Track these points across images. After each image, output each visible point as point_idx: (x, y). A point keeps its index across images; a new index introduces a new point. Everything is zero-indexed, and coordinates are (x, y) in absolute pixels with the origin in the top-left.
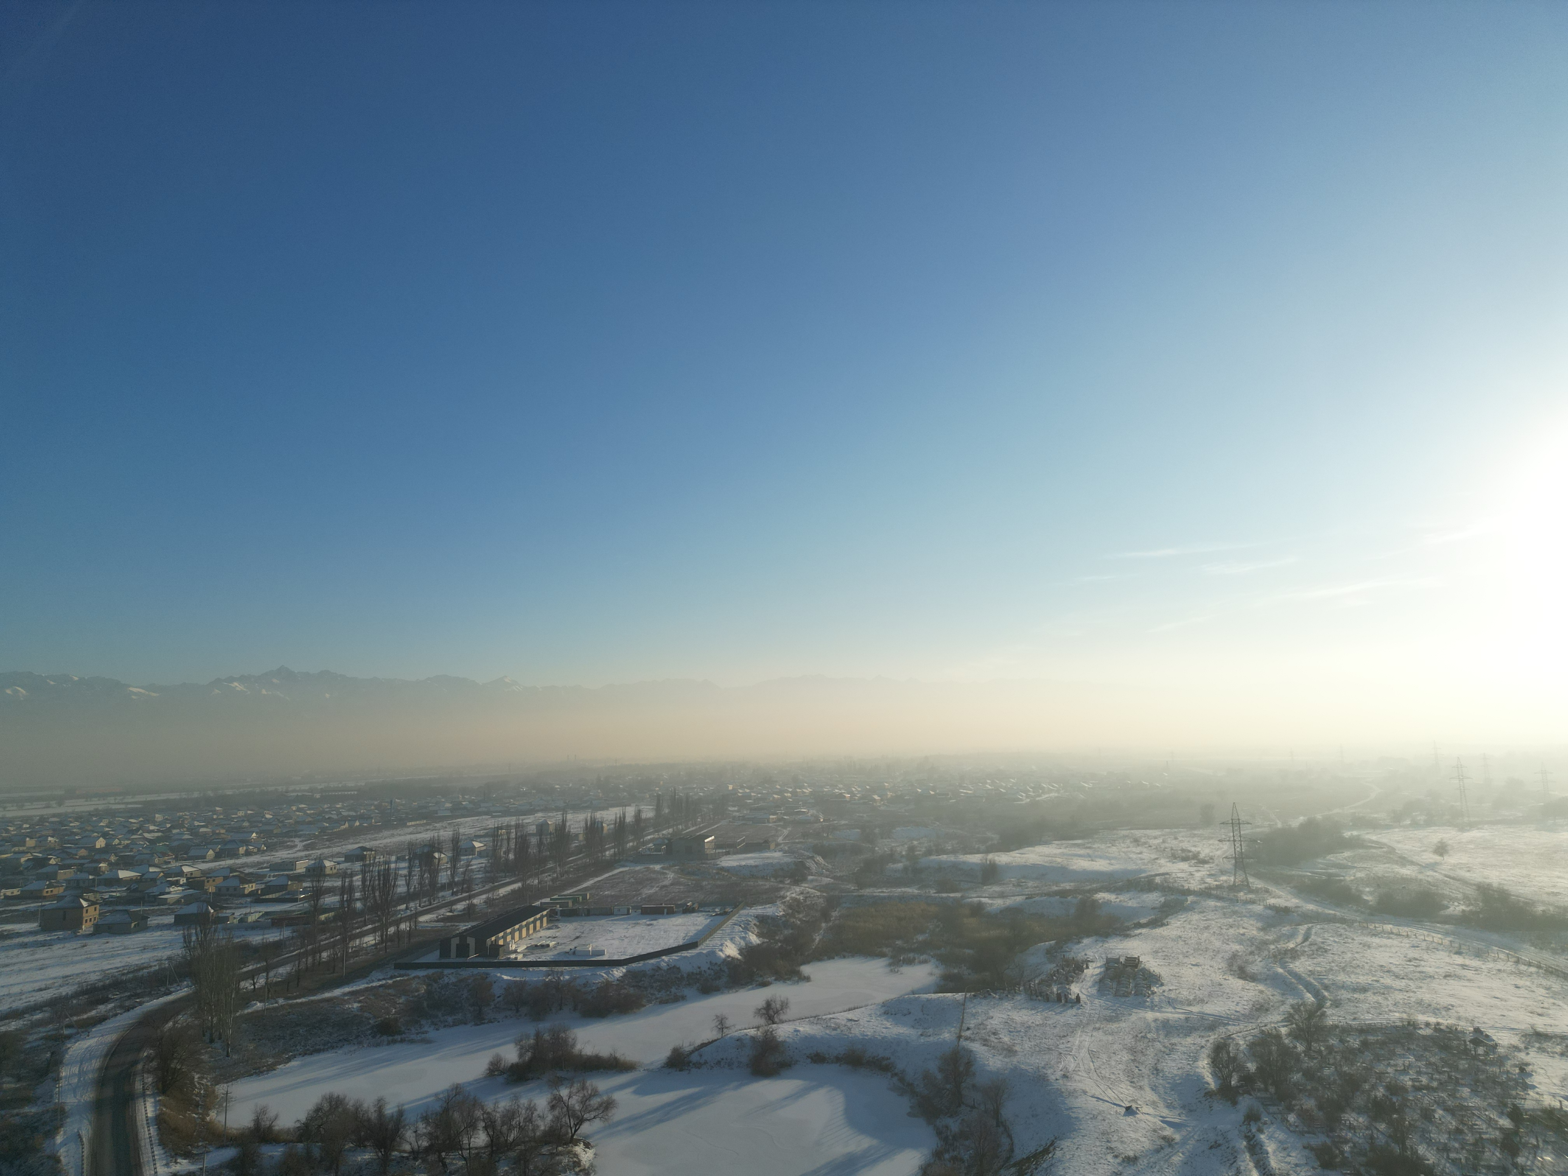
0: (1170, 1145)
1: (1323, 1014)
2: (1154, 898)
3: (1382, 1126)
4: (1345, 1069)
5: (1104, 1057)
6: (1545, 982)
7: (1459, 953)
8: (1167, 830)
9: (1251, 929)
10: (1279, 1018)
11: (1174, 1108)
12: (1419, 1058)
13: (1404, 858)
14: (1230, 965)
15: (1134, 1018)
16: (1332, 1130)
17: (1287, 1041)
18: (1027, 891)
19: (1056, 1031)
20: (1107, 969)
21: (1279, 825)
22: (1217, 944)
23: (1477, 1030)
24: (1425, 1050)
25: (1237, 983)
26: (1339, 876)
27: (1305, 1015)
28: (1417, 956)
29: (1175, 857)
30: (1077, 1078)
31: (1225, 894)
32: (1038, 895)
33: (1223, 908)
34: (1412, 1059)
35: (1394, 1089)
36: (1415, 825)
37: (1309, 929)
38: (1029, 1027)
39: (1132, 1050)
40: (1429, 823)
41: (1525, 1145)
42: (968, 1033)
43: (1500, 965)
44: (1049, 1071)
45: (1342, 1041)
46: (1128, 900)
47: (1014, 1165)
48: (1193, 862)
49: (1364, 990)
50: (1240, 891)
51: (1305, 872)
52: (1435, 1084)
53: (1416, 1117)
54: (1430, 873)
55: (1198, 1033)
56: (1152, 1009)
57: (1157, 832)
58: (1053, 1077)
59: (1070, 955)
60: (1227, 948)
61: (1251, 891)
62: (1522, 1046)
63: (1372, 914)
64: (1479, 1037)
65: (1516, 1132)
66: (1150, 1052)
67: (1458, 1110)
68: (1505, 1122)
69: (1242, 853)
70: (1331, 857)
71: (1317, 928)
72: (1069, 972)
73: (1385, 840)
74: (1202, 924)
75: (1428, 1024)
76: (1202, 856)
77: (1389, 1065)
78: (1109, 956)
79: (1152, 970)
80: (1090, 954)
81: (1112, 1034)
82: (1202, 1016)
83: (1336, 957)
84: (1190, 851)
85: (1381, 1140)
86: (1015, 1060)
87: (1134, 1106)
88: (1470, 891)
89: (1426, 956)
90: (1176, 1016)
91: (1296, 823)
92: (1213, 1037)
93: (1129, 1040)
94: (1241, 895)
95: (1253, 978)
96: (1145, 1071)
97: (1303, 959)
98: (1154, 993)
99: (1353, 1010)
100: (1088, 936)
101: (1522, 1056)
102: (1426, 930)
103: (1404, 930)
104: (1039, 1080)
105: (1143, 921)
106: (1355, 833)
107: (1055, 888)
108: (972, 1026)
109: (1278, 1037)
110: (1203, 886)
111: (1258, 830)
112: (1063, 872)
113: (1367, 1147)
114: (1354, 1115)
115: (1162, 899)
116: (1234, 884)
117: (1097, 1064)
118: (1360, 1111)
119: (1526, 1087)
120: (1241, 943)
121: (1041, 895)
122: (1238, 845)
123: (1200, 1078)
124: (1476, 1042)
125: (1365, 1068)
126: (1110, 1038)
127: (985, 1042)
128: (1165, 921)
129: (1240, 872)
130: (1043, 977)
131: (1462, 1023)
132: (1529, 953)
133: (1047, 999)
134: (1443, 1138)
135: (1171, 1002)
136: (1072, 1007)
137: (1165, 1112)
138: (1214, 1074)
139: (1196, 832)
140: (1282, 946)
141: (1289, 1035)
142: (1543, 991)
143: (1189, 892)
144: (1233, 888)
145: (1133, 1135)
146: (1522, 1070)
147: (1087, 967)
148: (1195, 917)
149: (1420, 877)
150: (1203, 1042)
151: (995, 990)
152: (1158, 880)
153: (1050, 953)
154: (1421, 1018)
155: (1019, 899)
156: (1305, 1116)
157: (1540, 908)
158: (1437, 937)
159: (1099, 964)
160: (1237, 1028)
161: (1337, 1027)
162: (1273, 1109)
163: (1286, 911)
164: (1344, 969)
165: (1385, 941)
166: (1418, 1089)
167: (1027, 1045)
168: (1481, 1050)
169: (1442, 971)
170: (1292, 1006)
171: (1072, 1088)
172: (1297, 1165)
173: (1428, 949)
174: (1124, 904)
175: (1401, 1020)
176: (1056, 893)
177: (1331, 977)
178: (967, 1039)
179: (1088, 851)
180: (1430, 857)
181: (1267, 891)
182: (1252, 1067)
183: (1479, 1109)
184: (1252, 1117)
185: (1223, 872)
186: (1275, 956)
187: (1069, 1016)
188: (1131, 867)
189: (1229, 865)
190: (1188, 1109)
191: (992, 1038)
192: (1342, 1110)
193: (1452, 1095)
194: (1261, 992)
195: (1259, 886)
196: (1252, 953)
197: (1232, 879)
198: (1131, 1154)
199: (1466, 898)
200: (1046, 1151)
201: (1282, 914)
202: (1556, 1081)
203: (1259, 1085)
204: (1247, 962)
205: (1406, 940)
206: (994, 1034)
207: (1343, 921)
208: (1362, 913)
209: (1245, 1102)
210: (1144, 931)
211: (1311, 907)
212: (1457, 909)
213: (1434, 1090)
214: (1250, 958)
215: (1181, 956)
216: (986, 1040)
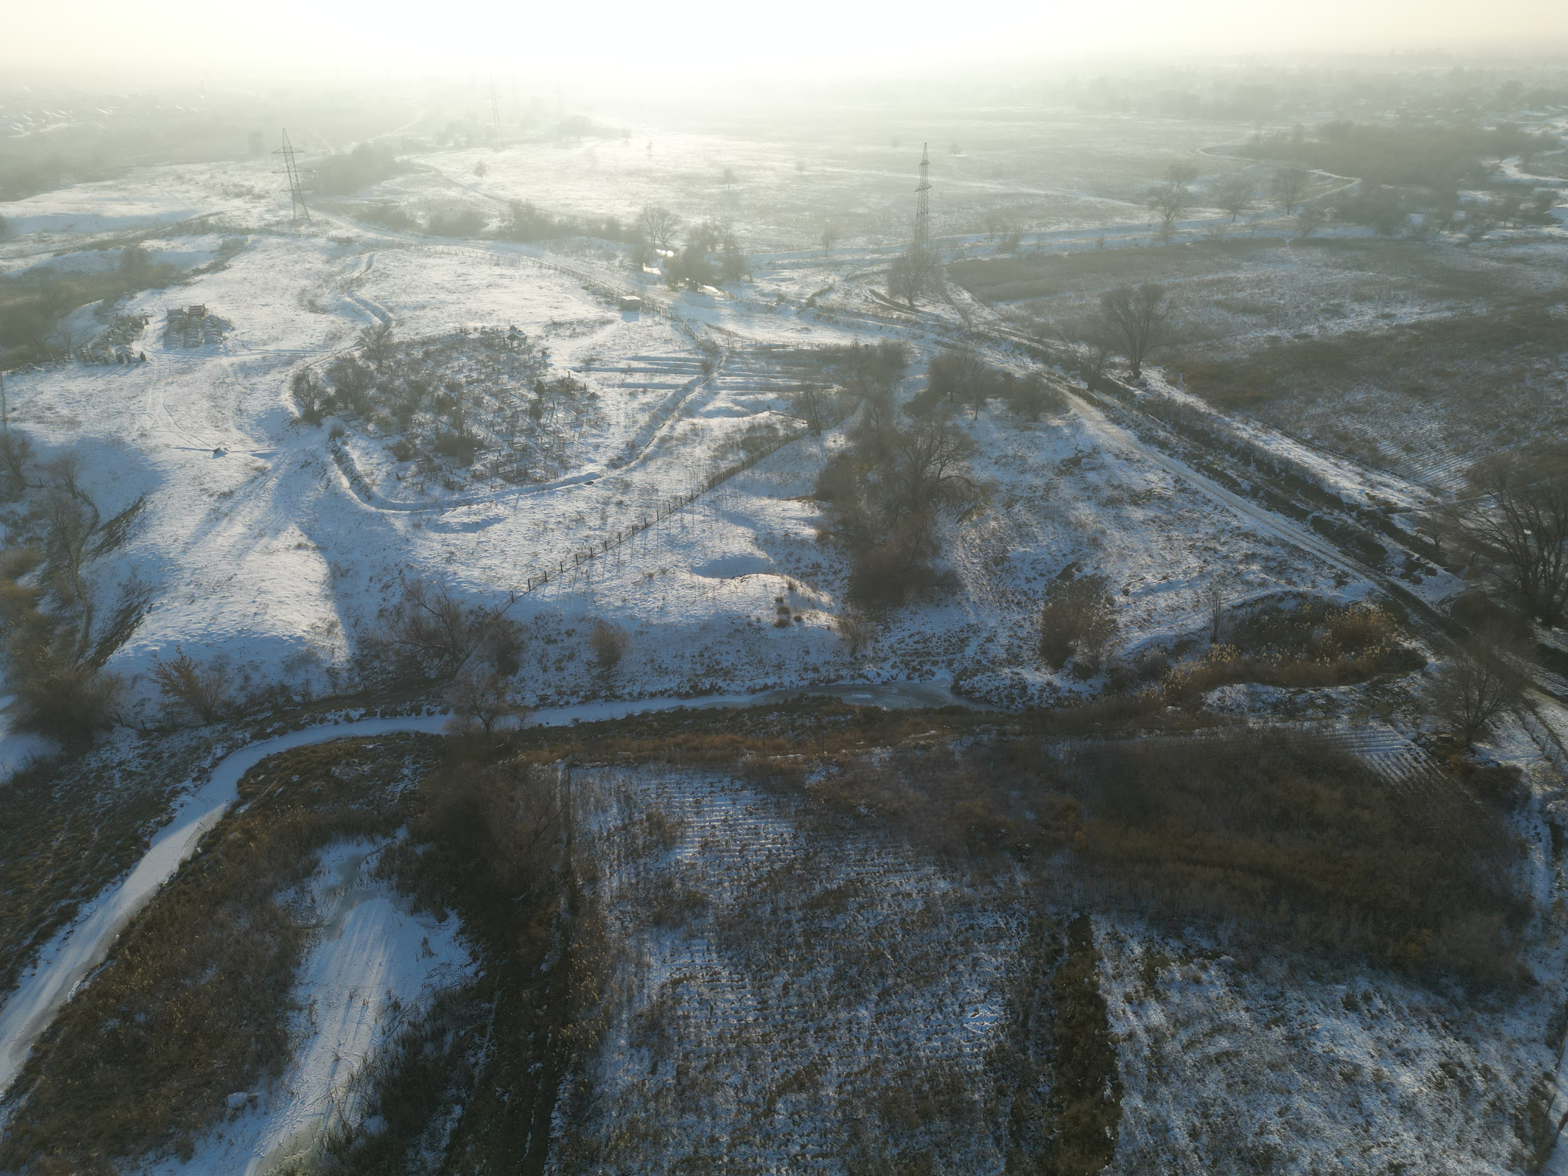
0: (263, 474)
1: (390, 334)
2: (211, 241)
3: (445, 418)
4: (412, 377)
5: (182, 409)
6: (560, 281)
7: (497, 265)
8: (214, 164)
9: (317, 262)
10: (352, 343)
11: (263, 441)
12: (470, 358)
13: (449, 180)
14: (301, 301)
15: (208, 366)
16: (405, 430)
17: (360, 363)
18: (54, 247)
19: (124, 393)
20: (170, 322)
21: (333, 152)
22: (285, 281)
23: (513, 328)
24: (475, 350)
25: (308, 317)
26: (393, 202)
27: (374, 337)
28: (464, 271)
29: (226, 194)
30: (157, 434)
31: (286, 230)
32: (69, 249)
33: (286, 244)
34: (465, 360)
35: (453, 387)
36: (458, 147)
37: (371, 257)
38: (91, 395)
39: (212, 397)
40: (469, 145)
41: (545, 409)
42: (15, 414)
43: (528, 272)
44: (124, 434)
45: (407, 354)
46: (182, 246)
47: (102, 529)
48: (248, 197)
49: (423, 307)
50: (301, 225)
51: (363, 201)
52: (483, 377)
53: (470, 405)
54: (472, 193)
55: (277, 369)
56: (226, 354)
57: (203, 167)
58: (130, 439)
59: (125, 313)
60: (295, 284)
61: (312, 224)
62: (544, 335)
63: (425, 237)
64: (515, 334)
65: (539, 401)
66: (231, 396)
67: (501, 394)
68: (533, 396)
69: (298, 184)
70: (385, 184)
71: (378, 255)
72: (126, 331)
73: (432, 164)
74: (267, 263)
75: (476, 329)
76: (257, 190)
77: (447, 368)
78: (170, 308)
79: (220, 316)
80: (148, 308)
81: (187, 385)
82: (279, 353)
83: (397, 281)
84: (243, 186)
85: (444, 429)
86: (81, 431)
87: (222, 448)
88: (505, 208)
89: (472, 271)
90: (253, 357)
91: (349, 148)
92: (292, 371)
93: (207, 389)
94: (303, 229)
95: (324, 310)
96: (229, 413)
97: (368, 286)
98: (225, 339)
99: (415, 326)
100: (142, 290)
101: (544, 343)
102: (472, 247)
103: (453, 249)
104: (114, 444)
105: (202, 266)
106: (405, 157)
107: (89, 240)
108: (18, 405)
109: (352, 360)
110: (262, 223)
111: (313, 158)
112: (97, 221)
113: (434, 437)
114: (422, 414)
115: (220, 241)
116: (294, 220)
117: (176, 417)
118: (426, 410)
119: (546, 366)
120: (308, 278)
121: (74, 249)
122: (293, 176)
123: (284, 410)
124: (512, 338)
125: (429, 374)
126: (186, 390)
127: (40, 420)
128: (227, 264)
129: (299, 205)
130: (96, 340)
131: (501, 324)
132: (550, 258)
133: (106, 363)
134: (490, 417)
135: (245, 345)
136: (137, 366)
137: (255, 446)
138: (297, 404)
139: (246, 164)
140: (348, 276)
141: (362, 356)
142: (558, 288)
143: (248, 231)
144: (294, 223)
145: (225, 473)
146: (544, 353)
147: (147, 323)
148: (258, 256)
149: (464, 198)
150: (283, 377)
151: (38, 363)
152: (212, 220)
153: (100, 314)
154: (471, 325)
155: (46, 257)
156: (383, 424)
157: (556, 220)
158: (480, 253)
159: (160, 318)
160: (314, 359)
161: (403, 343)
162: (353, 423)
163: (349, 241)
164: (404, 291)
165: (440, 261)
166: (470, 383)
167: (92, 413)
168: (515, 344)
169: (484, 282)
170: (363, 331)
171: (153, 445)
172: (378, 464)
173: (473, 264)
174: (178, 250)
175: (455, 329)
176: (92, 246)
177: (394, 299)
178: (14, 420)
179: (123, 193)
180: (470, 178)
181: (328, 223)
182: (331, 391)
183: (514, 389)
184: (336, 434)
185: (281, 207)
186: (342, 287)
187: (136, 375)
188: (179, 208)
189: (287, 199)
190: (277, 439)
191: (48, 414)
192: (412, 412)
193: (496, 383)
194: (333, 322)
195: (320, 219)
196: (320, 286)
197: (292, 213)
198: (226, 490)
199: (502, 214)
200: (136, 508)
201: (345, 244)
202: (567, 358)
203: (340, 405)
204: (316, 295)
205: (455, 258)
206: (49, 409)
207: (401, 246)
208: (417, 236)
209: (329, 422)
210: (205, 277)
211: (371, 235)
212: (494, 224)
213: (482, 381)
214: (319, 291)
215: (249, 299)
216: (40, 417)
